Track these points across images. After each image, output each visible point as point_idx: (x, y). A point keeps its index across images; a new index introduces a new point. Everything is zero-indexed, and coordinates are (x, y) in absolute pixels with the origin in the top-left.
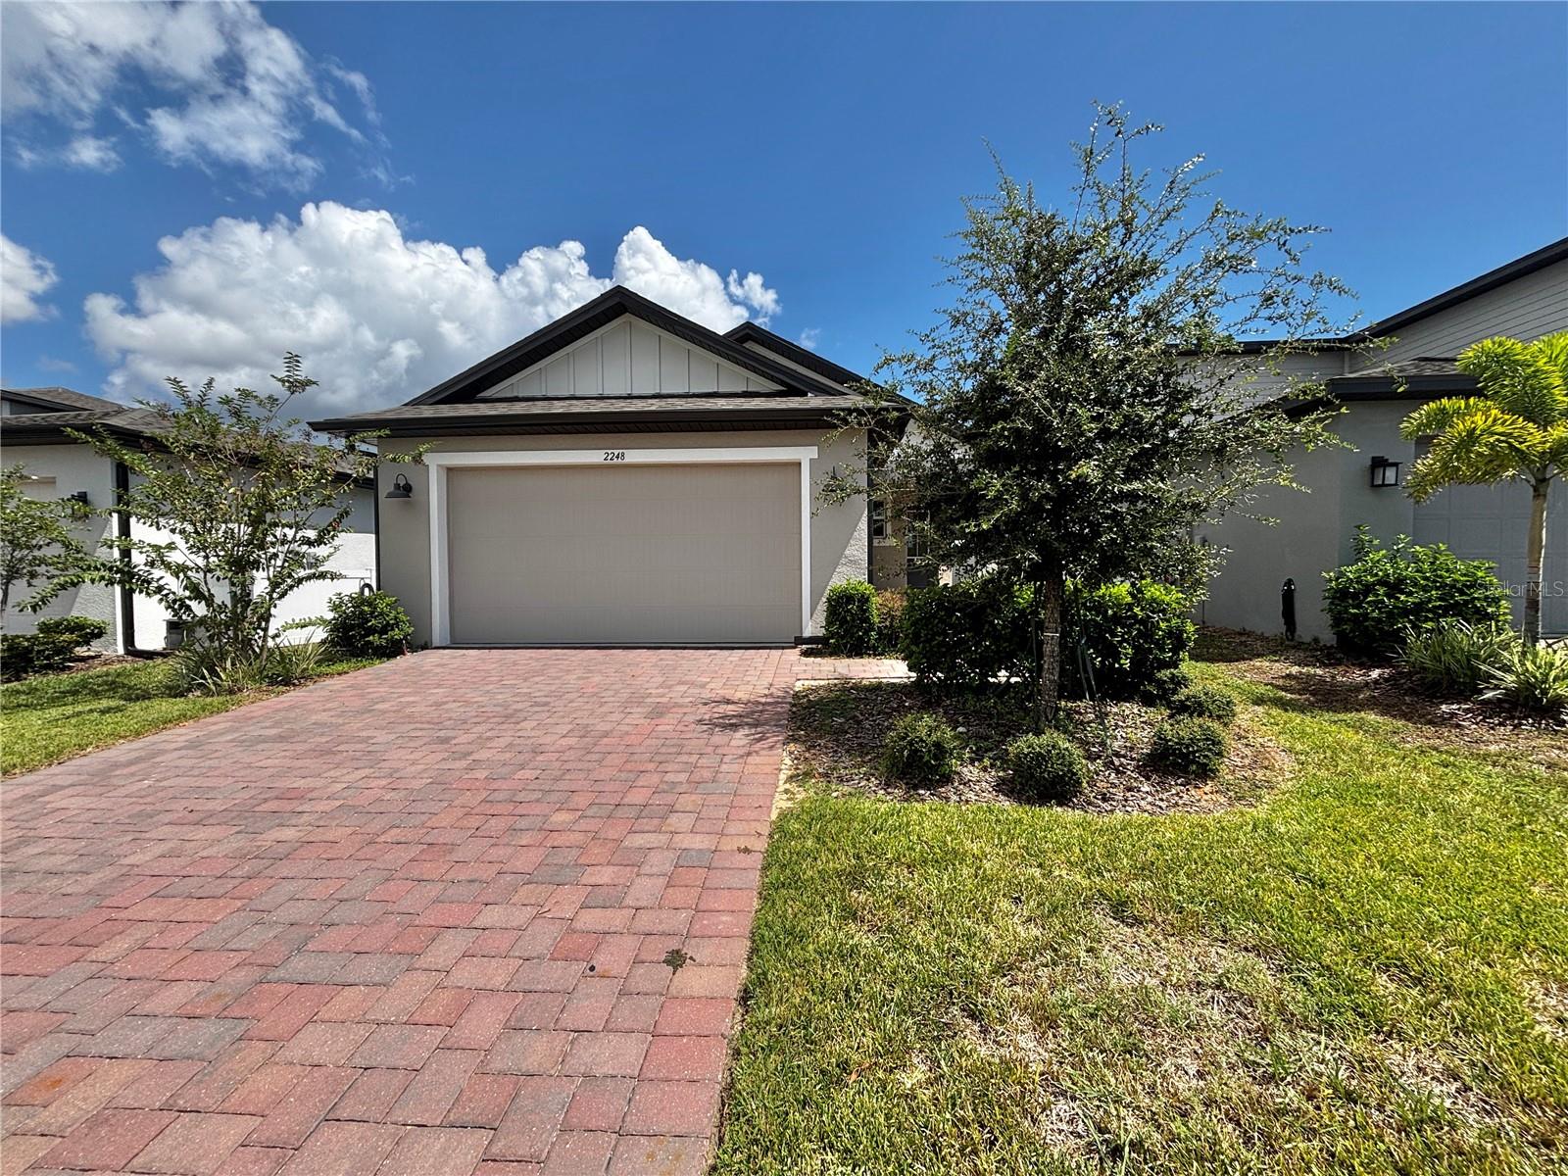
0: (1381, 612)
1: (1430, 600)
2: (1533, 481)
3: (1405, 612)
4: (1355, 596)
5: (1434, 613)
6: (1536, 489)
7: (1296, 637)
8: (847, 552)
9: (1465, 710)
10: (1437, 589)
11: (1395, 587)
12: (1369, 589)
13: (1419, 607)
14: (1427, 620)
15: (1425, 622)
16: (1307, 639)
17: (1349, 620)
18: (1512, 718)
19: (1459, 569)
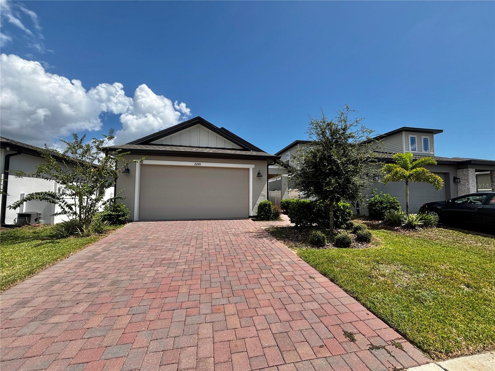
0: (379, 208)
1: (388, 206)
2: (406, 182)
3: (384, 208)
4: (374, 205)
5: (389, 208)
6: (406, 183)
7: (360, 214)
8: (262, 193)
9: (399, 228)
10: (389, 203)
11: (381, 203)
12: (376, 203)
13: (386, 207)
14: (388, 210)
15: (387, 210)
16: (362, 215)
17: (373, 210)
18: (408, 229)
19: (392, 199)
